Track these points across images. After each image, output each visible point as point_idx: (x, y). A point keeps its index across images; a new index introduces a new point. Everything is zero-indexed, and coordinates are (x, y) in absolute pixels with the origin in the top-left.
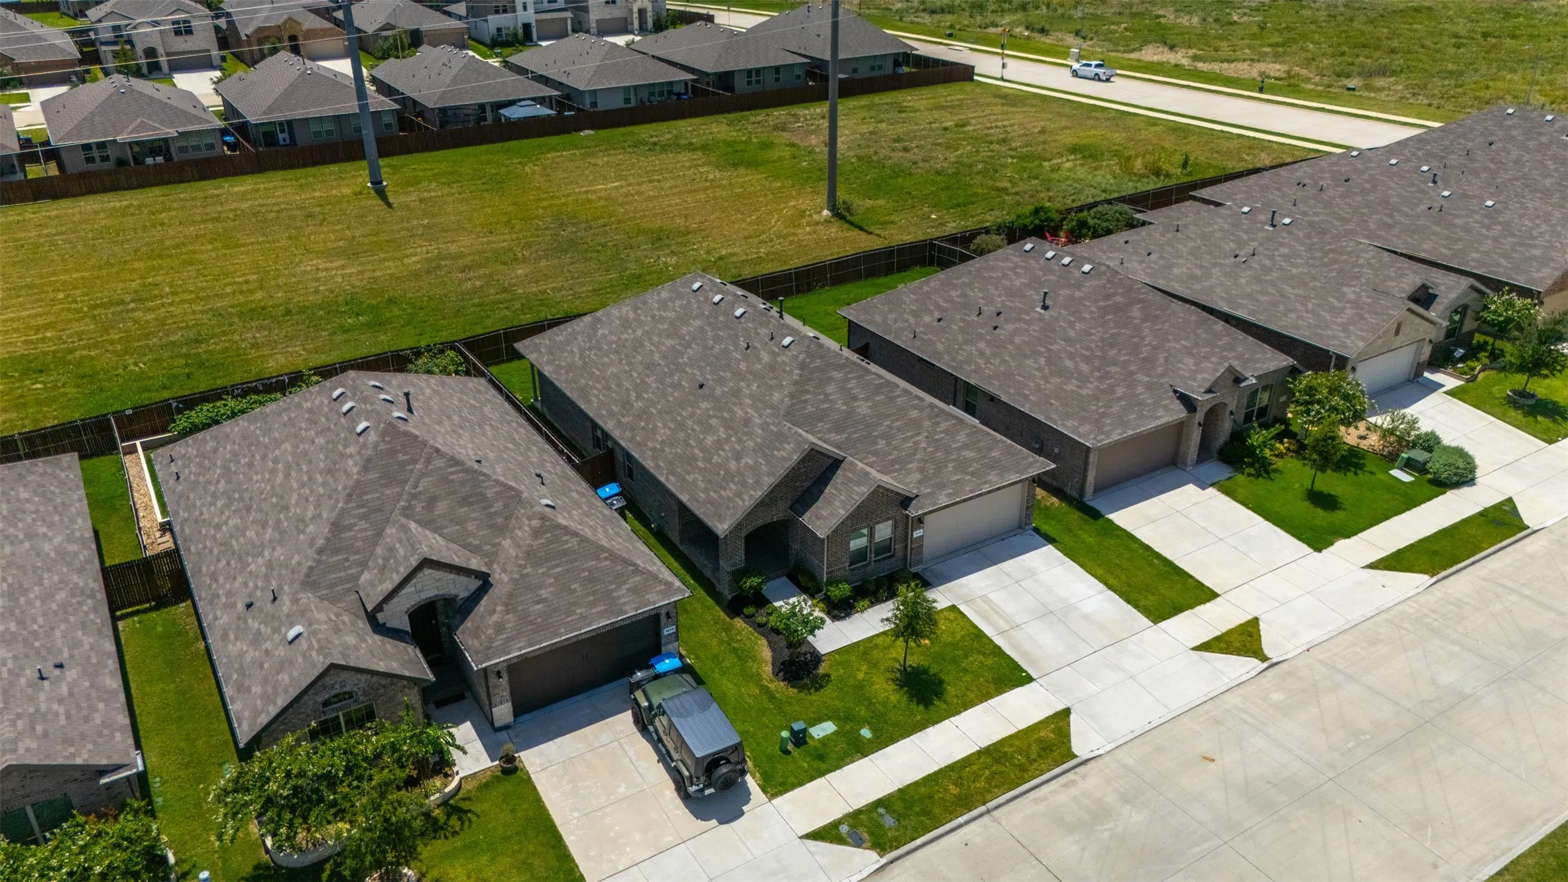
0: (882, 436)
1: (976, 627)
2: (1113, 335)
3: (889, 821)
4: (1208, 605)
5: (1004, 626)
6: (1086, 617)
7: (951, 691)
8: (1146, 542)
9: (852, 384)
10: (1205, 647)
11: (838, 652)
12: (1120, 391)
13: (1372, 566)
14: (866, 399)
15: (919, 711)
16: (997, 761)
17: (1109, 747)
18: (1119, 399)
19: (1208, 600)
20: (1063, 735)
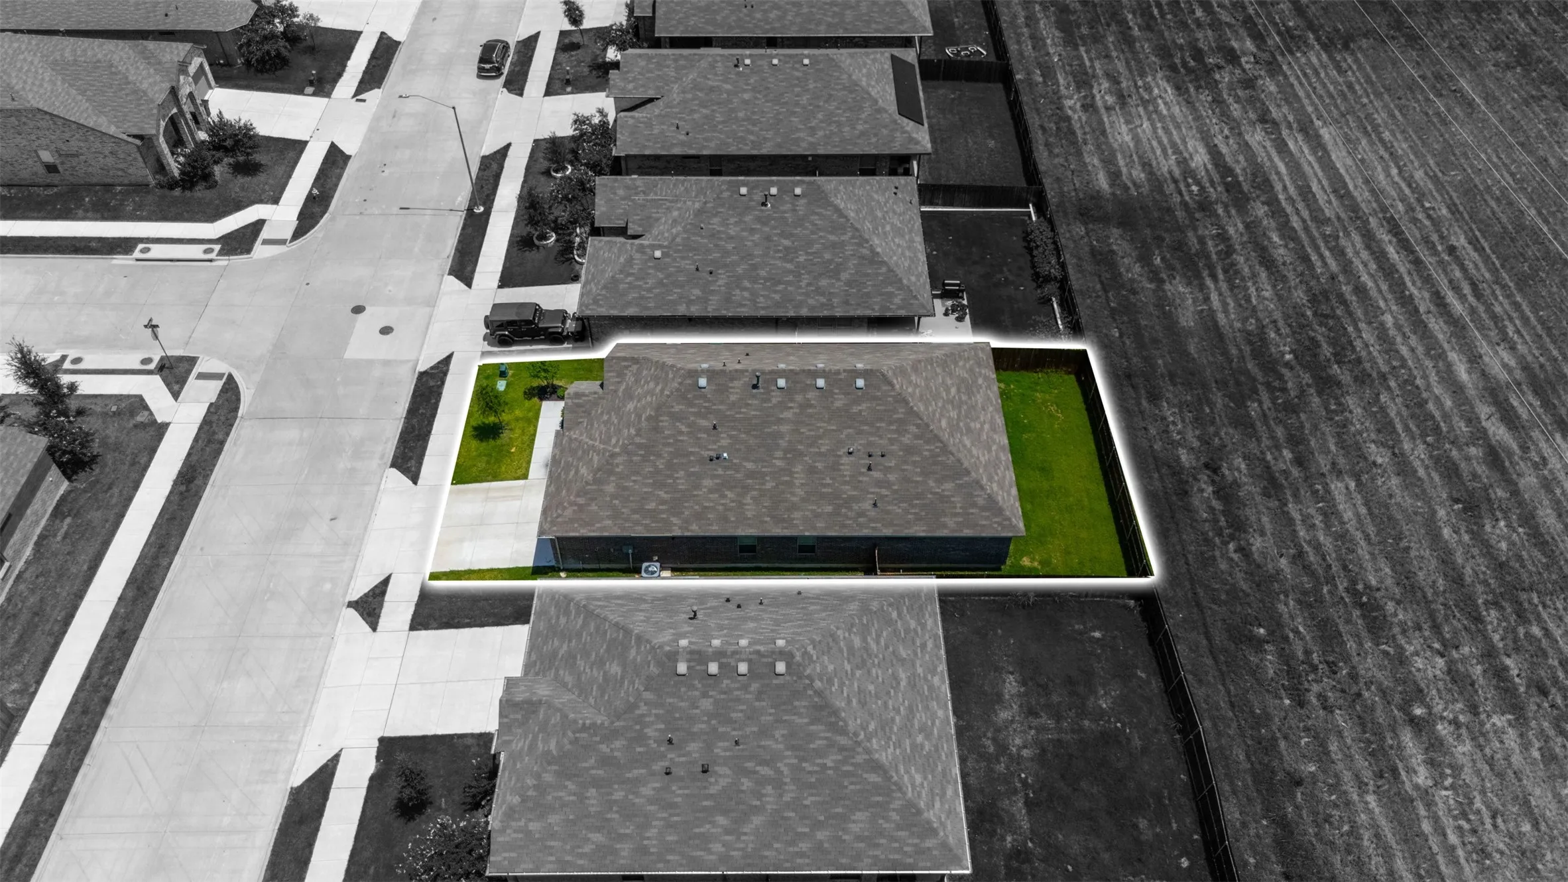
0: (609, 418)
1: (502, 480)
2: (605, 633)
3: (432, 383)
4: (409, 617)
5: (491, 494)
6: (461, 540)
7: (474, 444)
8: (486, 628)
9: (649, 399)
10: (386, 582)
11: (539, 409)
12: (563, 620)
13: (336, 759)
14: (636, 408)
15: (474, 423)
16: (419, 436)
17: (382, 487)
18: (558, 618)
19: (413, 620)
20: (405, 471)
